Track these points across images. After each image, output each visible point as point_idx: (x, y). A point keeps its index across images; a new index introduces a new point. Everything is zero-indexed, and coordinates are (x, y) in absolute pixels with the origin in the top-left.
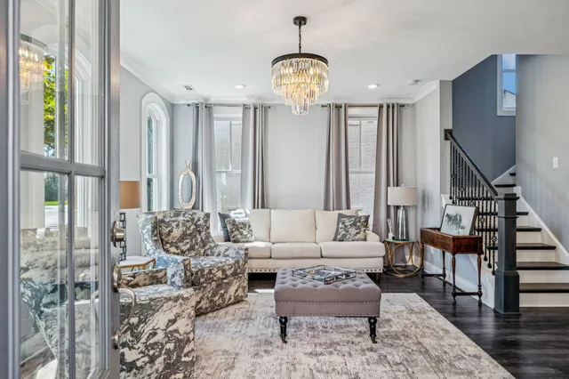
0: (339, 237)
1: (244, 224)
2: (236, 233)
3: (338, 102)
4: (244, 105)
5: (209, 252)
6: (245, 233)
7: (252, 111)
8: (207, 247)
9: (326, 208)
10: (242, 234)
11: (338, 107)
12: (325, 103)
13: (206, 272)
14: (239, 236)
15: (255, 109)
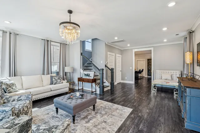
0: (54, 83)
1: (13, 84)
2: (10, 88)
3: (48, 39)
4: (3, 31)
5: (6, 101)
6: (14, 88)
7: (8, 34)
8: (4, 99)
9: (44, 74)
10: (13, 89)
11: (48, 41)
12: (43, 39)
13: (22, 110)
14: (12, 90)
15: (10, 33)
